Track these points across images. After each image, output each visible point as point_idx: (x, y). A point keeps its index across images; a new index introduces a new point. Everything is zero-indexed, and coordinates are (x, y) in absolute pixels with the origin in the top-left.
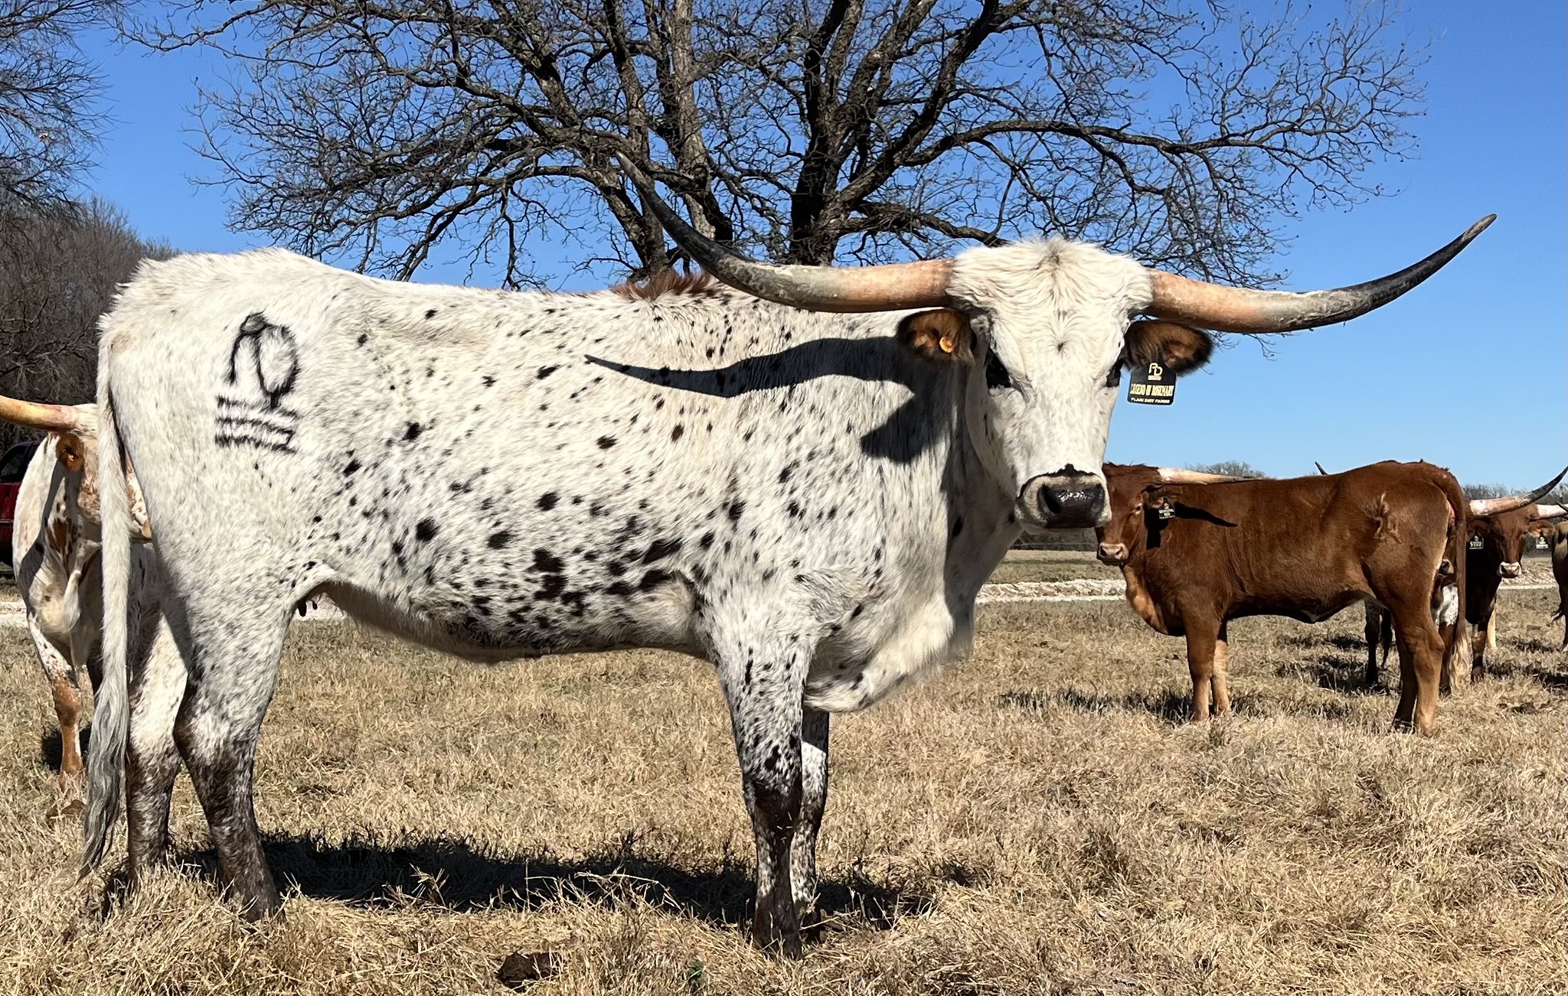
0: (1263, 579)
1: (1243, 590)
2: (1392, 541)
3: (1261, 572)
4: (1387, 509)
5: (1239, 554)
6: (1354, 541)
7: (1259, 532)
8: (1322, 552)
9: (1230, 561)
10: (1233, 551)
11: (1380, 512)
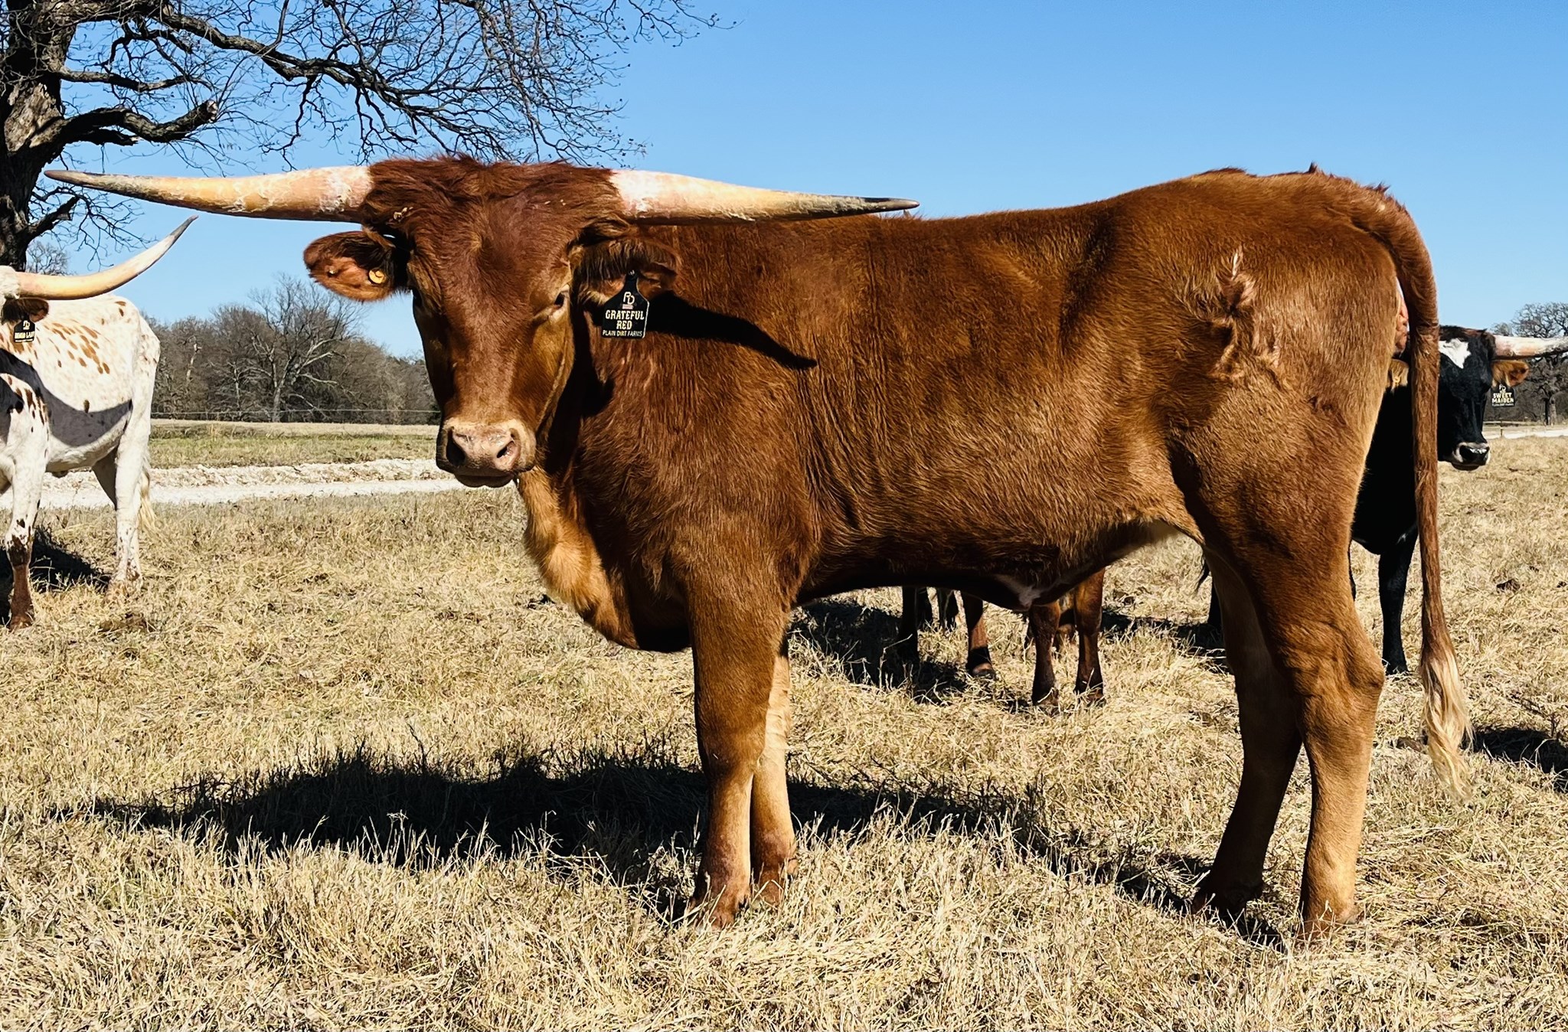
0: (909, 491)
1: (852, 521)
2: (1261, 382)
3: (903, 472)
4: (1249, 293)
5: (843, 420)
6: (1150, 388)
7: (897, 356)
8: (1068, 417)
9: (818, 439)
10: (825, 411)
11: (1231, 303)
